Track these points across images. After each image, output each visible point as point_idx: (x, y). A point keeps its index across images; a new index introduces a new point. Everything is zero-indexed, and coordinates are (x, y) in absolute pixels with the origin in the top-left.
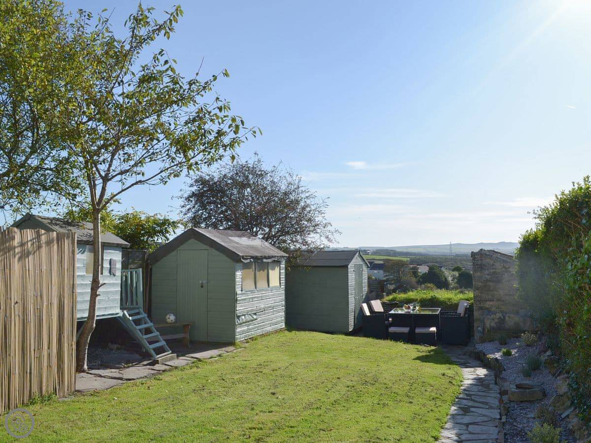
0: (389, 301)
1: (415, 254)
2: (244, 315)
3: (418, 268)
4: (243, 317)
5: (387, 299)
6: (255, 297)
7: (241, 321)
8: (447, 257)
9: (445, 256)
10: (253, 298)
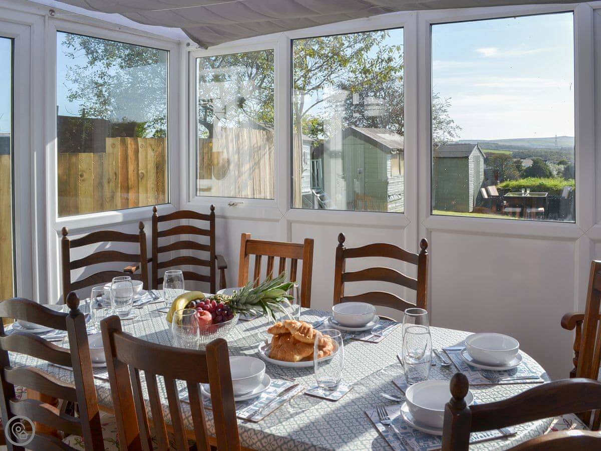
0: (503, 187)
1: (518, 148)
2: (393, 195)
3: (522, 162)
4: (392, 196)
5: (500, 185)
6: (400, 182)
7: (391, 200)
8: (552, 150)
9: (550, 149)
10: (398, 182)
